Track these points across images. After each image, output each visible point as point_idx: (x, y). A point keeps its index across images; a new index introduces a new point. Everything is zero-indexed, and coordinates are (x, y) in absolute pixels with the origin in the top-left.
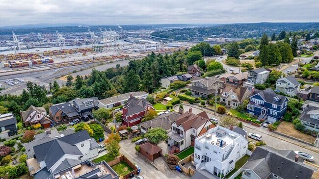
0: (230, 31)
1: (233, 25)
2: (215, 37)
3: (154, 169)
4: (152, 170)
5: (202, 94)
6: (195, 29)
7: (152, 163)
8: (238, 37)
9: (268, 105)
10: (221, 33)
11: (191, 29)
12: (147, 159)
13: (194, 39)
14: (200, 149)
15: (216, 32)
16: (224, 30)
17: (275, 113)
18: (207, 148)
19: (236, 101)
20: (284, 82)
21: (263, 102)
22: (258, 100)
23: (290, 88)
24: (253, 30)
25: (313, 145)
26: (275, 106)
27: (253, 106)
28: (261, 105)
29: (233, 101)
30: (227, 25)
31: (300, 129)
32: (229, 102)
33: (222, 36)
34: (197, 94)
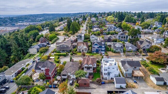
0: (29, 18)
1: (29, 15)
2: (21, 22)
3: (94, 89)
4: (94, 90)
5: (66, 50)
6: (5, 18)
7: (90, 87)
8: (35, 22)
9: (101, 47)
10: (24, 20)
11: (2, 18)
12: (86, 87)
13: (7, 24)
14: (107, 70)
15: (21, 19)
16: (26, 18)
17: (104, 49)
18: (109, 68)
19: (86, 49)
20: (93, 37)
21: (98, 46)
22: (96, 46)
23: (96, 39)
24: (41, 17)
25: (121, 56)
26: (103, 46)
27: (95, 49)
28: (98, 48)
29: (85, 49)
30: (26, 16)
31: (115, 52)
32: (83, 50)
33: (26, 22)
34: (63, 51)
